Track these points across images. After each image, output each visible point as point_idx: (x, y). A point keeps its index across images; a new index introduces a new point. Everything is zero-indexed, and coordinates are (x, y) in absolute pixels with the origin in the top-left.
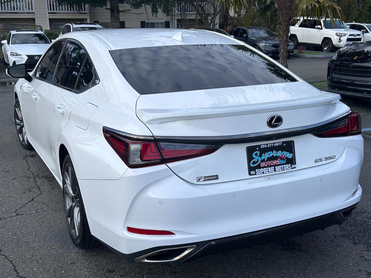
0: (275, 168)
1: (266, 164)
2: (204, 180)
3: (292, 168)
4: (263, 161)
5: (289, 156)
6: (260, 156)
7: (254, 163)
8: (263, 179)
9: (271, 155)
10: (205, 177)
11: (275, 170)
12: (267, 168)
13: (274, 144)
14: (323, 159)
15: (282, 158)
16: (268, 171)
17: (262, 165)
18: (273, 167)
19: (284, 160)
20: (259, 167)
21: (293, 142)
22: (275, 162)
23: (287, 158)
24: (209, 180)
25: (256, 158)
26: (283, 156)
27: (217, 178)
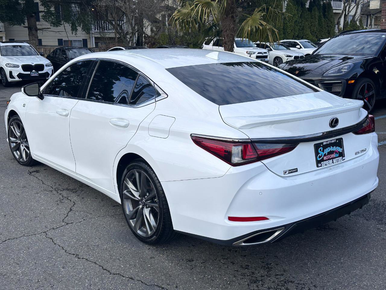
0: (333, 161)
1: (327, 158)
2: (289, 173)
3: (343, 160)
4: (325, 155)
5: (340, 150)
6: (323, 151)
7: (320, 157)
8: (326, 169)
9: (330, 150)
10: (289, 170)
11: (333, 162)
12: (328, 161)
13: (331, 141)
14: (360, 152)
15: (336, 152)
16: (329, 163)
17: (325, 158)
18: (332, 160)
19: (337, 153)
20: (323, 160)
21: (342, 139)
22: (332, 156)
23: (339, 152)
24: (292, 172)
25: (321, 153)
26: (337, 150)
27: (297, 171)
